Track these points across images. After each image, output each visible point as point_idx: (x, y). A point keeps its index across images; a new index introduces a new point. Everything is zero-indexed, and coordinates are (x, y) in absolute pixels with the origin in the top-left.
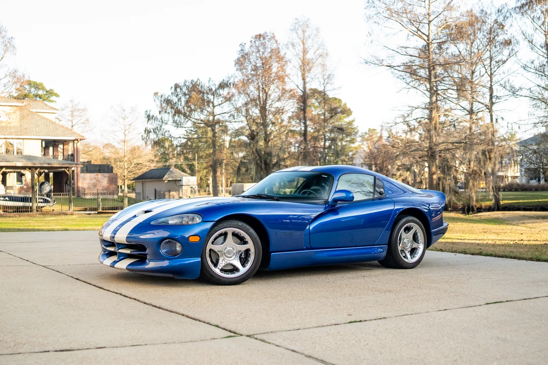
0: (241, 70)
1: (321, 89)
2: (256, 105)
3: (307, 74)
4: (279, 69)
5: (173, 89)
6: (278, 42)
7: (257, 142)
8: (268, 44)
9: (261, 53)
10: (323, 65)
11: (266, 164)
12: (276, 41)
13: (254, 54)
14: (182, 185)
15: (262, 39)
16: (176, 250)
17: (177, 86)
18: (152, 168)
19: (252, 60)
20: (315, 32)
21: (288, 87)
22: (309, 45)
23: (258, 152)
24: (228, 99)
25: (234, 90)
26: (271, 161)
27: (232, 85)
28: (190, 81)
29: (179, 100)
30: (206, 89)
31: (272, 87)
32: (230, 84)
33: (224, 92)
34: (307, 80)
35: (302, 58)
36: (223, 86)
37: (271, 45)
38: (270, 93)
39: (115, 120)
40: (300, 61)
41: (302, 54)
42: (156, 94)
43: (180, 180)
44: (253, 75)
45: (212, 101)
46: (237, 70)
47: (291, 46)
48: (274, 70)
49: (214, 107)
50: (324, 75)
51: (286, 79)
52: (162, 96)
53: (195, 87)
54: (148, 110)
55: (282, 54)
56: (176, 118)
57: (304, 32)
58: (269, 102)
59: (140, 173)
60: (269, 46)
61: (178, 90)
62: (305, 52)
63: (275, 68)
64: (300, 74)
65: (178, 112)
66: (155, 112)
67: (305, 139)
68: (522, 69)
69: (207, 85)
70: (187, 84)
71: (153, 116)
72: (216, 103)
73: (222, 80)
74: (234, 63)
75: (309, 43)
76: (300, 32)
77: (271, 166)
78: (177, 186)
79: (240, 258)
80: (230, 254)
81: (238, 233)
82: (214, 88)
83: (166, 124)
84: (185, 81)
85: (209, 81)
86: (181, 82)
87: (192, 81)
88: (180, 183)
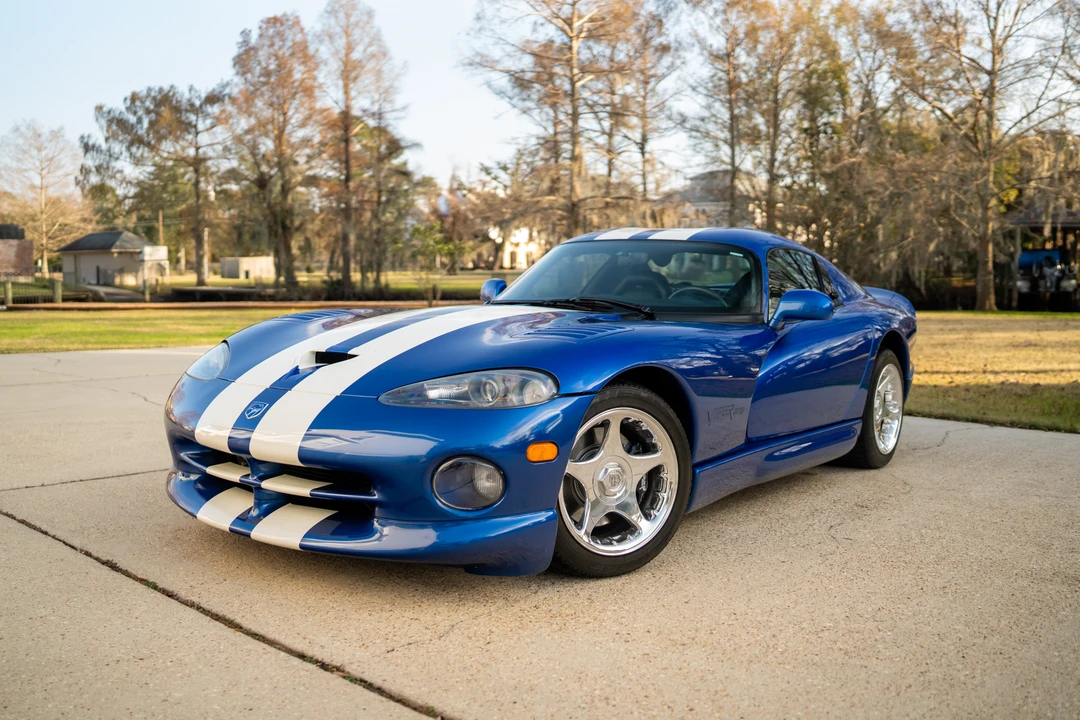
0: (244, 74)
1: (374, 108)
2: (266, 135)
3: (352, 85)
4: (305, 76)
5: (128, 102)
6: (306, 31)
7: (270, 191)
8: (289, 35)
9: (276, 47)
10: (379, 73)
11: (285, 228)
12: (302, 30)
13: (265, 48)
14: (143, 261)
15: (278, 25)
16: (475, 488)
18: (90, 232)
19: (262, 58)
20: (365, 18)
21: (319, 105)
22: (356, 37)
23: (271, 207)
24: (217, 121)
25: (230, 108)
26: (292, 222)
27: (227, 98)
28: (157, 89)
29: (140, 120)
30: (184, 104)
31: (296, 102)
32: (224, 96)
33: (215, 109)
34: (353, 93)
35: (344, 59)
36: (212, 99)
37: (293, 36)
38: (290, 113)
39: (25, 152)
40: (340, 63)
41: (343, 52)
42: (99, 108)
43: (140, 253)
44: (264, 84)
45: (194, 123)
46: (237, 74)
47: (327, 38)
48: (297, 76)
49: (197, 133)
50: (379, 87)
51: (317, 93)
52: (109, 112)
53: (164, 100)
54: (86, 135)
55: (311, 50)
56: (134, 149)
57: (348, 16)
58: (289, 128)
59: (69, 239)
60: (290, 37)
61: (138, 103)
62: (350, 48)
63: (298, 73)
64: (341, 83)
65: (138, 141)
66: (98, 137)
68: (690, 89)
69: (187, 95)
70: (153, 94)
71: (93, 146)
72: (201, 127)
73: (211, 89)
74: (232, 63)
75: (357, 34)
76: (342, 15)
77: (292, 230)
78: (134, 261)
79: (638, 494)
80: (614, 485)
81: (636, 423)
82: (197, 103)
83: (117, 159)
84: (149, 90)
85: (190, 90)
86: (141, 89)
87: (161, 90)
88: (140, 257)
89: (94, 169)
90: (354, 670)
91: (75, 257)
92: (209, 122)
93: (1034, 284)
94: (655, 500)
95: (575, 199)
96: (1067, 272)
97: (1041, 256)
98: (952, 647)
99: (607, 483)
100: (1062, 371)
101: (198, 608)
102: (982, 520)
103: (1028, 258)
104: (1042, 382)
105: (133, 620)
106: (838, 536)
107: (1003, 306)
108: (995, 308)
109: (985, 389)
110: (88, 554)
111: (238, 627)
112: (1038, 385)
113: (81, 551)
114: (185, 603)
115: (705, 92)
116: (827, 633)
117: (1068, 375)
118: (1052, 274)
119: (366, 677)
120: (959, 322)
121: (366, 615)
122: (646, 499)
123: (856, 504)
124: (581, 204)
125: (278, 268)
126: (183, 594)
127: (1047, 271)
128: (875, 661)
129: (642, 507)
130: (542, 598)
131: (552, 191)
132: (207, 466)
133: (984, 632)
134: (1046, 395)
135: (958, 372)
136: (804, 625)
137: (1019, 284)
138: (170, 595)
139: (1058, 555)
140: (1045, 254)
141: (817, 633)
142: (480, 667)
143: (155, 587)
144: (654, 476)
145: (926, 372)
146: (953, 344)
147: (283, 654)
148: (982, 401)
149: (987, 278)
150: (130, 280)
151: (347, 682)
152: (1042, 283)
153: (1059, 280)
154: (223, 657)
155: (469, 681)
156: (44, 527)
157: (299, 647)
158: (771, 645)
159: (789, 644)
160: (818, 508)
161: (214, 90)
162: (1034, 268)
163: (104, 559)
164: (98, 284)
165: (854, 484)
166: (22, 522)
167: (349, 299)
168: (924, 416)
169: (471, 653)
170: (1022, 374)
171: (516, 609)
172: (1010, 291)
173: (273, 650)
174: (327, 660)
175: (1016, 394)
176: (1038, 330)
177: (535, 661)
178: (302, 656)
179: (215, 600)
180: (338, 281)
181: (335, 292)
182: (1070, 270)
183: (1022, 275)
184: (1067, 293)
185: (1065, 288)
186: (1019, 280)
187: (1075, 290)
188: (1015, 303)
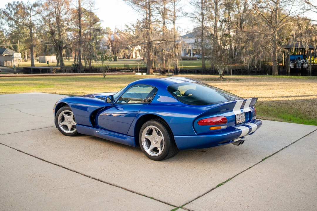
1: (88, 9)
2: (54, 17)
3: (81, 1)
5: (7, 6)
7: (55, 36)
11: (60, 47)
14: (13, 58)
17: (9, 5)
21: (70, 8)
23: (55, 41)
24: (39, 13)
25: (41, 8)
26: (62, 45)
28: (17, 2)
29: (11, 12)
30: (26, 7)
31: (63, 7)
32: (39, 4)
33: (36, 9)
34: (81, 4)
36: (35, 5)
38: (61, 10)
43: (12, 55)
45: (29, 13)
49: (31, 16)
50: (90, 2)
51: (70, 3)
52: (1, 9)
53: (19, 5)
56: (9, 22)
58: (61, 15)
61: (10, 6)
64: (78, 1)
65: (11, 19)
67: (80, 35)
69: (27, 4)
70: (15, 3)
72: (32, 14)
73: (35, 2)
77: (62, 48)
78: (10, 57)
82: (30, 7)
83: (4, 25)
84: (14, 2)
85: (28, 2)
86: (11, 2)
87: (18, 2)
88: (12, 57)
92: (34, 13)
93: (295, 66)
95: (150, 41)
97: (297, 57)
101: (37, 158)
103: (293, 57)
105: (25, 160)
108: (277, 74)
110: (14, 149)
114: (34, 157)
115: (194, 4)
119: (65, 167)
124: (152, 42)
125: (58, 60)
126: (34, 155)
127: (299, 61)
137: (290, 65)
138: (31, 156)
140: (298, 56)
142: (85, 165)
143: (28, 154)
147: (52, 164)
149: (276, 66)
151: (62, 168)
152: (297, 65)
153: (302, 64)
157: (55, 163)
161: (36, 2)
162: (295, 60)
163: (18, 149)
167: (79, 73)
169: (84, 163)
172: (288, 67)
173: (50, 164)
174: (59, 165)
178: (55, 164)
179: (40, 156)
180: (77, 65)
181: (76, 69)
182: (306, 61)
183: (291, 63)
184: (306, 69)
185: (304, 67)
186: (290, 64)
187: (307, 67)
188: (289, 71)
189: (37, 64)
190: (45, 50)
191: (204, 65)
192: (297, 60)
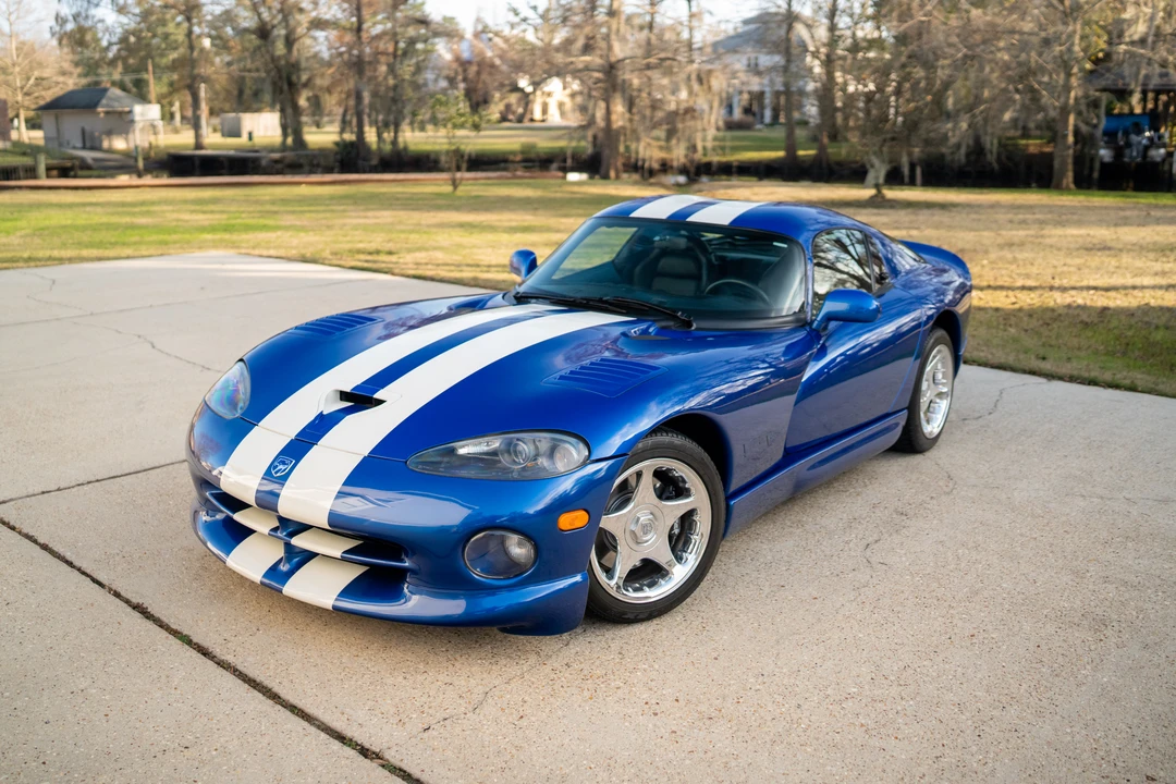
7: (274, 42)
14: (134, 122)
18: (71, 88)
23: (274, 59)
43: (130, 112)
59: (49, 96)
77: (299, 87)
78: (123, 122)
79: (670, 537)
80: (645, 533)
81: (669, 470)
88: (130, 117)
89: (71, 18)
90: (392, 756)
91: (57, 118)
93: (1119, 152)
94: (687, 542)
95: (613, 59)
96: (1156, 140)
97: (1128, 123)
98: (970, 722)
99: (639, 533)
100: (1134, 288)
101: (235, 671)
102: (1021, 535)
103: (1113, 124)
104: (1111, 304)
105: (173, 691)
106: (873, 560)
107: (1084, 183)
108: (1072, 186)
109: (1049, 314)
110: (117, 595)
111: (274, 697)
112: (1105, 309)
113: (110, 590)
114: (222, 664)
116: (850, 703)
117: (1140, 294)
118: (1140, 143)
119: (405, 766)
120: (1030, 208)
121: (400, 679)
122: (679, 540)
123: (896, 511)
124: (620, 66)
125: (284, 127)
126: (217, 651)
127: (1134, 138)
128: (893, 741)
129: (673, 550)
130: (573, 651)
131: (587, 48)
132: (234, 512)
133: (1003, 699)
134: (1114, 323)
135: (1023, 288)
136: (829, 691)
137: (1103, 152)
138: (205, 652)
139: (1091, 587)
140: (1133, 119)
141: (840, 702)
142: (514, 751)
144: (687, 520)
145: (989, 287)
146: (1022, 244)
147: (323, 735)
148: (1045, 331)
149: (1065, 153)
150: (119, 144)
151: (387, 773)
152: (1127, 152)
153: (1147, 148)
154: (266, 740)
155: (503, 769)
156: (69, 556)
157: (338, 726)
158: (795, 717)
159: (813, 718)
160: (856, 515)
162: (1120, 134)
163: (135, 600)
164: (84, 148)
165: (896, 479)
166: (45, 547)
167: (364, 172)
168: (980, 365)
169: (504, 730)
170: (1092, 292)
171: (547, 669)
172: (1092, 160)
173: (313, 729)
174: (367, 745)
175: (1082, 322)
176: (1116, 225)
177: (566, 741)
178: (341, 738)
179: (250, 659)
180: (352, 144)
181: (349, 159)
182: (1160, 137)
183: (1106, 143)
184: (1155, 165)
185: (1152, 157)
186: (1104, 148)
187: (1164, 161)
188: (1096, 175)
189: (214, 141)
190: (241, 92)
191: (791, 148)
192: (1126, 133)
